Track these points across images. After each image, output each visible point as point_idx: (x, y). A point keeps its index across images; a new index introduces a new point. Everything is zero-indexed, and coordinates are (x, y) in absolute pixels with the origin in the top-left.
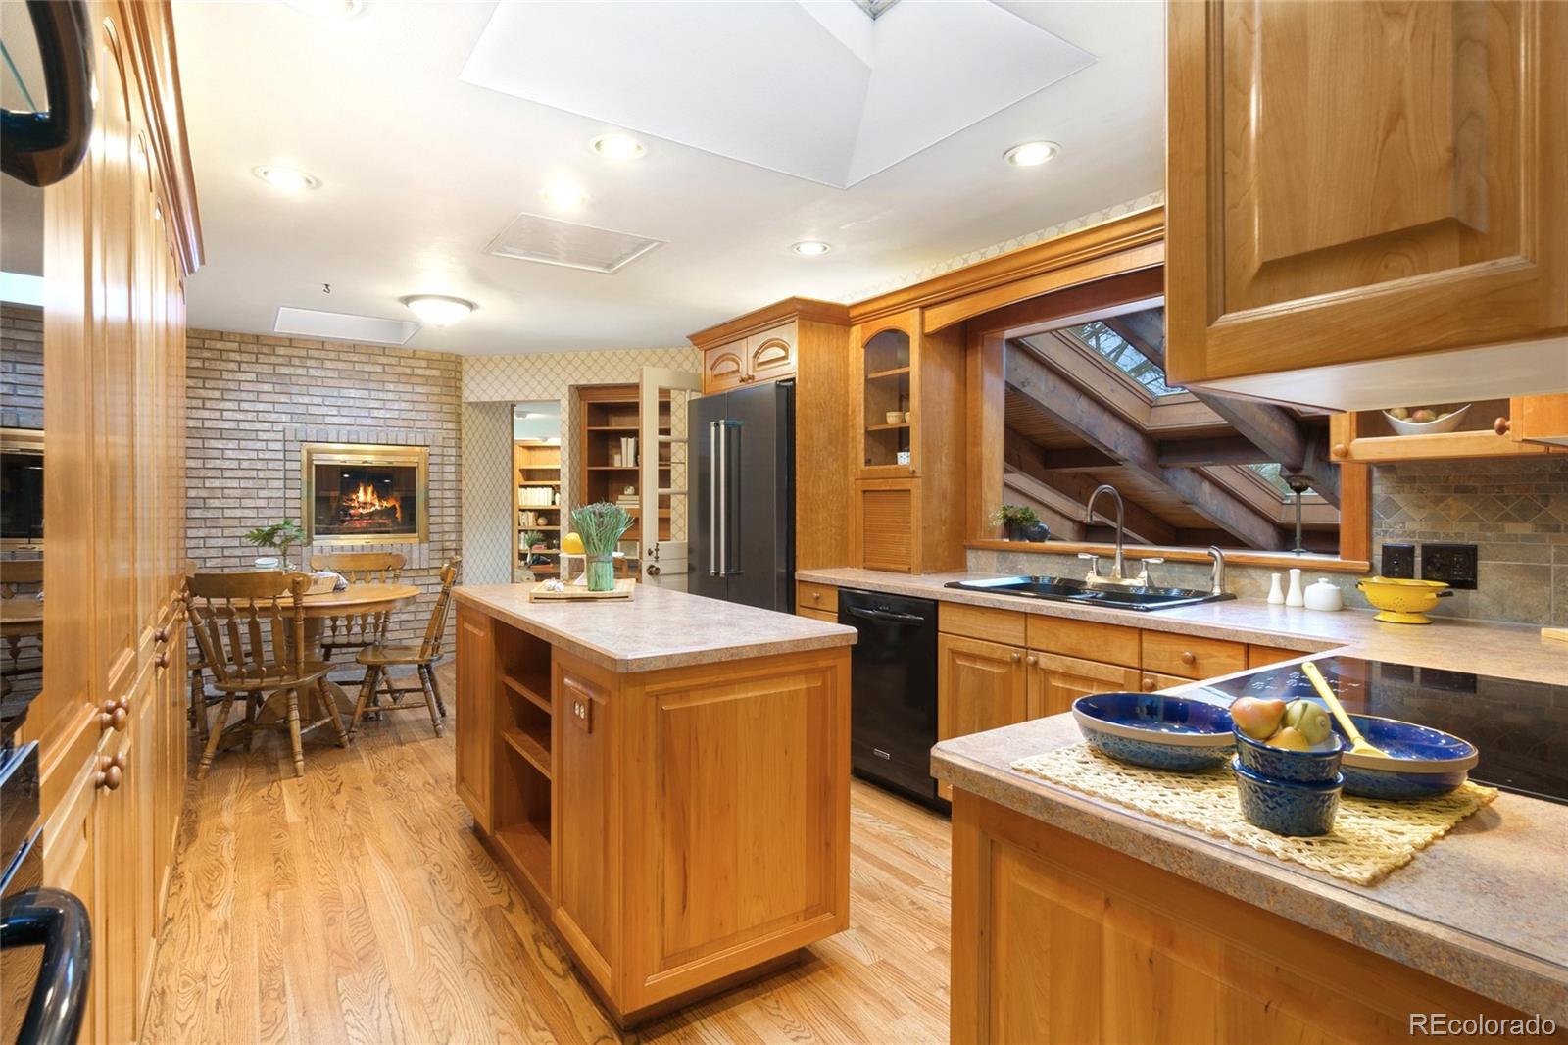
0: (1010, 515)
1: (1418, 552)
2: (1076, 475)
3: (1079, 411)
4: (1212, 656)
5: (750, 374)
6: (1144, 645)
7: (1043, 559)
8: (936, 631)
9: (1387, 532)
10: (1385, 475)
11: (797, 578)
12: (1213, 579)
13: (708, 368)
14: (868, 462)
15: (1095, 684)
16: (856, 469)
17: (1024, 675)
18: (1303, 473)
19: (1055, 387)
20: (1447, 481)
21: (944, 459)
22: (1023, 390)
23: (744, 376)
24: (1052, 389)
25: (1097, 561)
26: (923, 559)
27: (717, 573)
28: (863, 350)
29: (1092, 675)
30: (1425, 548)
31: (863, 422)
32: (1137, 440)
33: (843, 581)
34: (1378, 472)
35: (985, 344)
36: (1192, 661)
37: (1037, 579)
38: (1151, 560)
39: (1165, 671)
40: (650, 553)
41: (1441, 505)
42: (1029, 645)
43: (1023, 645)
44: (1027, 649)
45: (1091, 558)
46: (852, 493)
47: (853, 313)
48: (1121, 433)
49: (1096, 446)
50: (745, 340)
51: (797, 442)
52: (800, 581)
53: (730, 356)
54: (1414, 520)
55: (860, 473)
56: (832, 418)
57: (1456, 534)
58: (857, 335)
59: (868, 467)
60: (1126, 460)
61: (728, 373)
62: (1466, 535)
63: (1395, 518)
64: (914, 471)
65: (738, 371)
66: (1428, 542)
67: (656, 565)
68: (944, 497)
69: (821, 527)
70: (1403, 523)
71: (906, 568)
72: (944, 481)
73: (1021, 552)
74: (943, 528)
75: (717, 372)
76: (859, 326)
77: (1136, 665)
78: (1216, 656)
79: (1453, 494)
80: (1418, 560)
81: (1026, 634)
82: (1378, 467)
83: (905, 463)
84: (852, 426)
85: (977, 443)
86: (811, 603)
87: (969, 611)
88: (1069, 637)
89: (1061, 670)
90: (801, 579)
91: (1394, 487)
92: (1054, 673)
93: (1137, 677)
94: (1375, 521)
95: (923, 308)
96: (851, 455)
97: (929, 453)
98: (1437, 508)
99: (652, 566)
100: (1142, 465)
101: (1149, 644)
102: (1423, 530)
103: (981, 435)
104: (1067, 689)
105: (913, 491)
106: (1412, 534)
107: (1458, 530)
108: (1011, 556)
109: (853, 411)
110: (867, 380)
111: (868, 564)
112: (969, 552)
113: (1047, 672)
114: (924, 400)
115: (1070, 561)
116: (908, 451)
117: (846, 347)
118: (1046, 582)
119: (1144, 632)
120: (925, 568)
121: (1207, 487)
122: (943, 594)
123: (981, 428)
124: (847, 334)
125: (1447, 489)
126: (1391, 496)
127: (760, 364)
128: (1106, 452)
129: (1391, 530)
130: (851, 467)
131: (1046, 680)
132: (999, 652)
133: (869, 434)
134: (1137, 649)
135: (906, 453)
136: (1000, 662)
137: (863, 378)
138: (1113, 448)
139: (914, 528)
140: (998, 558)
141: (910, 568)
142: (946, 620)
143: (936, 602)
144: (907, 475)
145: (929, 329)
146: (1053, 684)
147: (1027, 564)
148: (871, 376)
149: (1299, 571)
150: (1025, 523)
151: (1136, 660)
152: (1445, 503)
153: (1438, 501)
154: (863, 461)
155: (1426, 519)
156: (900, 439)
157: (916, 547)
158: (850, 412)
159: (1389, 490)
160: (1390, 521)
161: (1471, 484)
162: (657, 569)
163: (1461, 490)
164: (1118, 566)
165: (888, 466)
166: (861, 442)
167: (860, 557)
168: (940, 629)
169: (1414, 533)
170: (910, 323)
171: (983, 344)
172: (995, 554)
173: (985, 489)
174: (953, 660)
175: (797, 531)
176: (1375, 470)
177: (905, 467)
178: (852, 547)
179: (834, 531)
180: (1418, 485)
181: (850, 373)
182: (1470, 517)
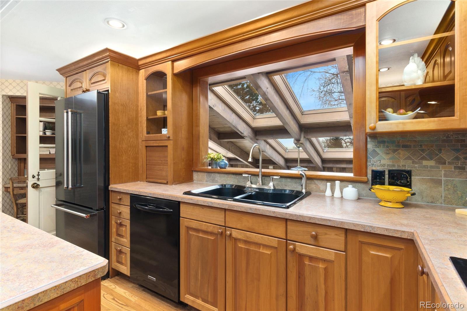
0: (212, 157)
1: (387, 173)
2: (228, 142)
3: (232, 118)
4: (326, 234)
5: (88, 88)
6: (289, 227)
7: (226, 176)
8: (179, 217)
9: (373, 164)
10: (373, 140)
11: (110, 189)
12: (302, 186)
13: (68, 85)
14: (148, 133)
15: (261, 246)
16: (142, 136)
17: (224, 240)
18: (301, 142)
19: (225, 109)
20: (398, 143)
21: (183, 132)
22: (214, 108)
23: (85, 90)
24: (224, 109)
25: (251, 178)
26: (173, 178)
27: (68, 187)
28: (145, 81)
29: (260, 242)
30: (390, 171)
31: (145, 114)
32: (249, 130)
33: (133, 191)
34: (370, 138)
35: (201, 83)
36: (315, 238)
37: (225, 185)
38: (275, 177)
39: (300, 241)
40: (34, 177)
41: (396, 153)
42: (227, 225)
43: (224, 225)
44: (226, 227)
45: (248, 176)
46: (140, 147)
47: (140, 63)
48: (245, 127)
49: (237, 131)
50: (85, 71)
51: (110, 122)
52: (112, 191)
53: (78, 80)
54: (385, 159)
55: (144, 137)
56: (130, 111)
57: (402, 165)
58: (143, 74)
59: (148, 135)
60: (246, 137)
61: (77, 88)
62: (407, 166)
63: (377, 158)
64: (169, 137)
65: (82, 87)
66: (391, 169)
67: (38, 183)
68: (183, 149)
69: (124, 163)
70: (380, 161)
71: (165, 182)
72: (183, 142)
73: (217, 173)
74: (183, 163)
75: (72, 87)
76: (144, 69)
77: (284, 238)
78: (329, 234)
79: (401, 148)
80: (387, 176)
81: (225, 219)
82: (369, 136)
83: (166, 133)
84: (140, 116)
85: (198, 126)
86: (118, 202)
87: (195, 207)
88: (248, 222)
89: (244, 239)
90: (112, 190)
91: (376, 145)
92: (239, 240)
93: (285, 243)
94: (368, 160)
95: (173, 61)
96: (140, 129)
97: (176, 129)
98: (394, 154)
99: (35, 183)
100: (251, 139)
101: (291, 227)
102: (388, 164)
103: (199, 121)
104: (247, 249)
105: (169, 146)
106: (384, 165)
107: (403, 164)
108: (212, 174)
109: (141, 109)
110: (147, 95)
111: (148, 180)
112: (194, 173)
113: (236, 240)
114: (174, 104)
115: (238, 177)
116: (167, 128)
117: (137, 79)
118: (229, 187)
119: (288, 220)
120: (175, 182)
121: (268, 146)
122: (182, 198)
123: (199, 119)
124: (138, 73)
125: (398, 146)
126: (375, 149)
127: (92, 83)
128: (240, 134)
129: (375, 164)
130: (140, 135)
131: (235, 243)
132: (211, 228)
133: (148, 120)
134: (284, 229)
135: (166, 129)
136: (211, 233)
137: (145, 94)
138: (243, 132)
139: (169, 163)
140: (207, 175)
141: (167, 182)
142: (184, 211)
143: (179, 203)
144: (166, 139)
145: (176, 71)
146: (239, 246)
147: (219, 178)
148: (149, 93)
149: (339, 182)
150: (218, 161)
151: (284, 235)
152: (398, 152)
153: (394, 151)
154: (146, 132)
155: (390, 159)
156: (163, 122)
157: (169, 171)
158: (139, 110)
159: (374, 146)
160: (375, 159)
161: (409, 144)
162: (38, 185)
163: (405, 146)
164: (260, 179)
165: (157, 135)
166: (144, 123)
167: (145, 176)
168: (181, 216)
169: (385, 165)
170: (166, 68)
171: (200, 83)
172: (206, 174)
173: (201, 146)
174: (188, 231)
175: (110, 166)
176: (368, 138)
177: (165, 135)
178: (140, 172)
179: (131, 165)
180: (386, 144)
181: (139, 91)
182: (408, 158)
